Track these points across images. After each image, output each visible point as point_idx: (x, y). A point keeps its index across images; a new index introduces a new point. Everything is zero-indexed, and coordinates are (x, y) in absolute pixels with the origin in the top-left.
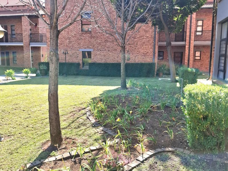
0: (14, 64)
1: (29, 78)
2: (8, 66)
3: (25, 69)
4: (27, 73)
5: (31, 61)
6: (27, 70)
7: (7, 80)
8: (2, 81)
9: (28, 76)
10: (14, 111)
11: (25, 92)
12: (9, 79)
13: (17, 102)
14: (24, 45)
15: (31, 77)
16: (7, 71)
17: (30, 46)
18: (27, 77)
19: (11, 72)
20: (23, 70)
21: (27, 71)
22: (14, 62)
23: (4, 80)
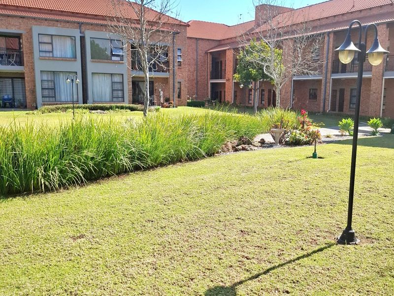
0: (351, 109)
1: (378, 135)
2: (340, 112)
3: (372, 118)
4: (375, 126)
5: (382, 105)
6: (376, 120)
7: (342, 135)
8: (334, 137)
9: (377, 132)
10: (368, 194)
11: (380, 160)
12: (344, 134)
13: (371, 178)
14: (373, 76)
15: (382, 133)
16: (344, 120)
17: (384, 78)
18: (374, 133)
19: (350, 123)
20: (370, 121)
21: (376, 123)
22: (351, 105)
23: (337, 135)
